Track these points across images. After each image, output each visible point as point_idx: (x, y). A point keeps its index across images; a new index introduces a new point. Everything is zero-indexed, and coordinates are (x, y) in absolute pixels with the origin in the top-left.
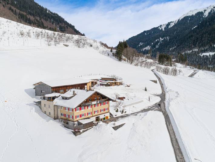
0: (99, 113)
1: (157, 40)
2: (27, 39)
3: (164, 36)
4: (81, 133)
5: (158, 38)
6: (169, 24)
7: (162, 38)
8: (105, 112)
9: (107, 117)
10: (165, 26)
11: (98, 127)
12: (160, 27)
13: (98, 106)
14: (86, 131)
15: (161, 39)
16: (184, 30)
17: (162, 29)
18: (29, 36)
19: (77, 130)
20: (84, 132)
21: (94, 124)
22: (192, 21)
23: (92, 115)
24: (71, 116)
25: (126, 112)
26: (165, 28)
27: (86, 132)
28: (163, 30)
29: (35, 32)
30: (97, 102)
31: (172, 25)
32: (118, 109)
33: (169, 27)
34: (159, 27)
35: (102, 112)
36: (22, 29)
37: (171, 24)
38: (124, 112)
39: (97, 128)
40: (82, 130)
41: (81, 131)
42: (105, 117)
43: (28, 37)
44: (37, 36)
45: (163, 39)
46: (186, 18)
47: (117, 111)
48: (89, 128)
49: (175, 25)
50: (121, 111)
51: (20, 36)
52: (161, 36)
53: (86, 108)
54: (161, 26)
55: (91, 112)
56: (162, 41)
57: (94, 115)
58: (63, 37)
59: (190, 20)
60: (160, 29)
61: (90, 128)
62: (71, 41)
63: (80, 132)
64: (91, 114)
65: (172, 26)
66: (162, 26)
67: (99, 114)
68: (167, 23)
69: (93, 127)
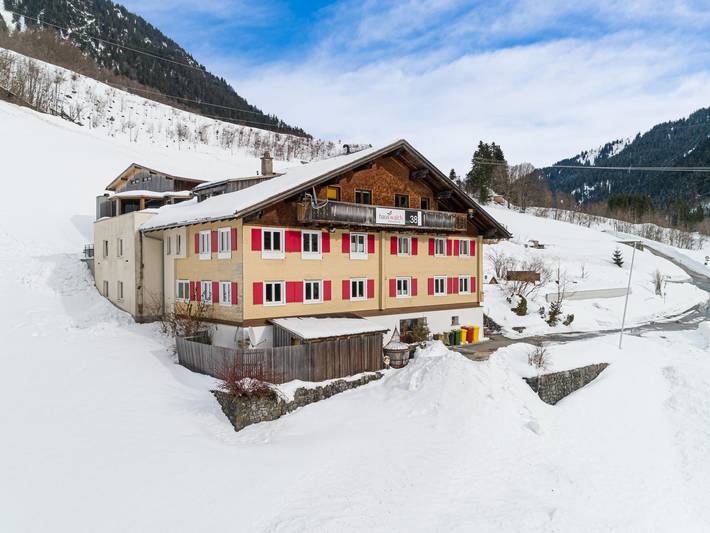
0: (423, 298)
1: (576, 193)
2: (195, 147)
3: (596, 180)
4: (286, 408)
5: (578, 187)
6: (608, 148)
7: (590, 185)
8: (453, 299)
9: (470, 332)
10: (597, 154)
11: (416, 374)
12: (581, 158)
13: (415, 252)
14: (328, 393)
15: (586, 187)
16: (658, 160)
17: (588, 163)
18: (202, 140)
19: (247, 383)
20: (305, 398)
21: (386, 352)
22: (682, 135)
23: (373, 304)
24: (225, 288)
25: (571, 318)
26: (596, 160)
27: (323, 403)
28: (592, 163)
29: (221, 132)
30: (408, 218)
31: (618, 149)
32: (524, 303)
33: (610, 155)
34: (578, 157)
35: (442, 297)
36: (183, 123)
37: (615, 147)
38: (562, 317)
39: (413, 382)
40: (298, 384)
41: (287, 391)
42: (457, 328)
43: (200, 142)
44: (225, 140)
45: (593, 188)
46: (660, 130)
47: (521, 310)
48: (349, 379)
49: (629, 149)
50: (548, 310)
51: (176, 137)
52: (587, 179)
53: (336, 243)
54: (584, 155)
55: (371, 283)
56: (591, 192)
57: (389, 303)
58: (302, 146)
59: (675, 131)
60: (583, 162)
61: (358, 377)
62: (326, 155)
63: (273, 396)
64: (371, 295)
65: (618, 152)
66: (589, 154)
67: (417, 302)
68: (603, 146)
69: (383, 372)
